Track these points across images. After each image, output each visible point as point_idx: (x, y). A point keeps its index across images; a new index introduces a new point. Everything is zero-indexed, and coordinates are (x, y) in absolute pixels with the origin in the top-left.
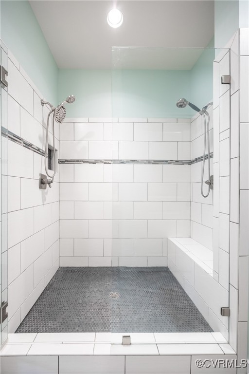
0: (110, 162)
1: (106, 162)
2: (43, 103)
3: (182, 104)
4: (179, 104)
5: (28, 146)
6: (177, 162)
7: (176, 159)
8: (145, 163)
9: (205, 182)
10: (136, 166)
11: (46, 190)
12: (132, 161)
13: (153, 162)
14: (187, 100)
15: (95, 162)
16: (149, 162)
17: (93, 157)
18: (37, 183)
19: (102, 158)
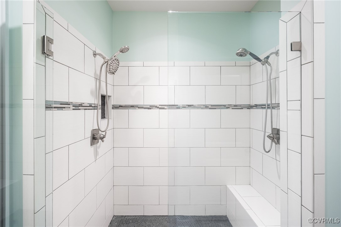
0: (166, 107)
1: (161, 107)
2: (95, 54)
3: (242, 54)
4: (240, 54)
5: (78, 107)
6: (236, 107)
7: (234, 104)
8: (202, 108)
9: (267, 136)
10: (193, 111)
11: (99, 144)
12: (189, 106)
13: (210, 107)
14: (248, 49)
15: (150, 107)
16: (206, 107)
17: (148, 103)
18: (89, 140)
19: (157, 104)
